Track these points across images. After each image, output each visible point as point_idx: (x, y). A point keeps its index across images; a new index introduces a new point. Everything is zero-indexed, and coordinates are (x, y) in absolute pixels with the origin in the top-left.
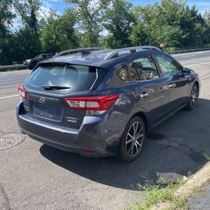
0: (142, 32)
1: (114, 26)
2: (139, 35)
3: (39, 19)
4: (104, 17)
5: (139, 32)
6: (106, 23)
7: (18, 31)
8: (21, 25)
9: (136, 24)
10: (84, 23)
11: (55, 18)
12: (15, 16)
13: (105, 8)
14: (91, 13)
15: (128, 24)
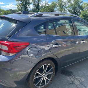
0: (86, 14)
1: (73, 11)
2: (84, 16)
3: (40, 5)
4: (68, 6)
5: (84, 14)
6: (69, 9)
7: (31, 9)
8: (33, 7)
9: (83, 10)
10: (59, 8)
11: (47, 5)
12: (31, 3)
13: (70, 2)
14: (63, 4)
15: (80, 10)
